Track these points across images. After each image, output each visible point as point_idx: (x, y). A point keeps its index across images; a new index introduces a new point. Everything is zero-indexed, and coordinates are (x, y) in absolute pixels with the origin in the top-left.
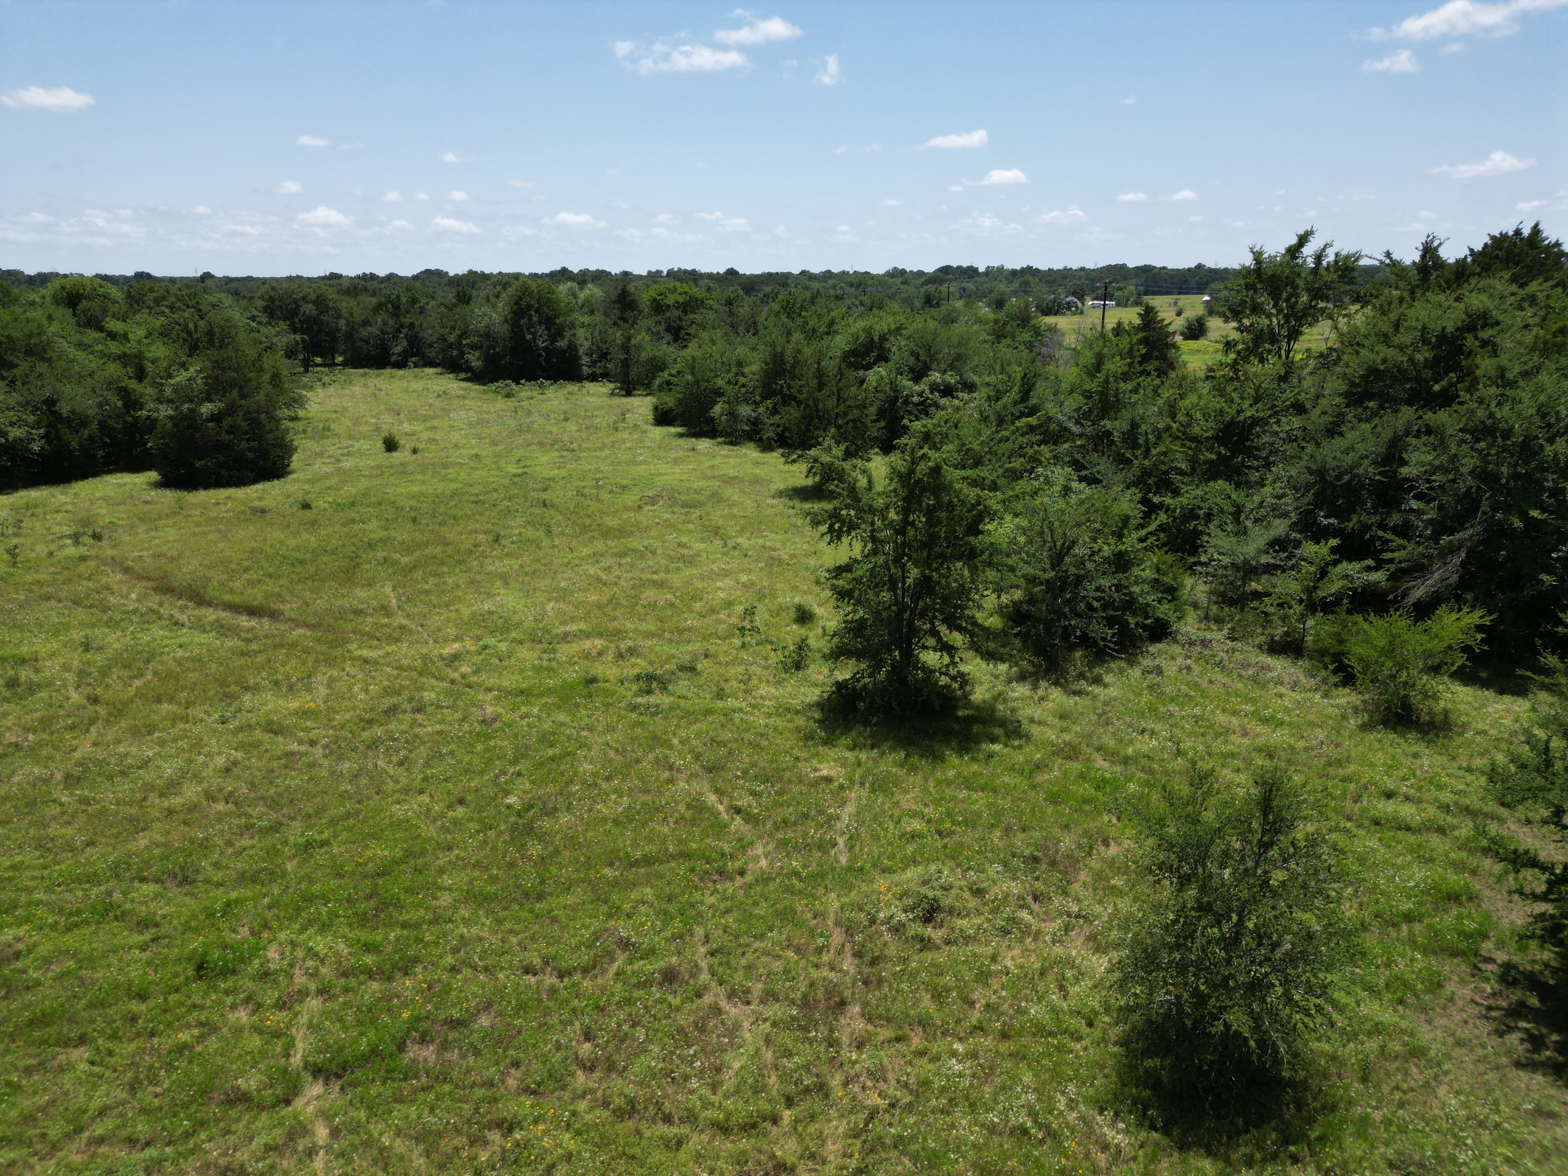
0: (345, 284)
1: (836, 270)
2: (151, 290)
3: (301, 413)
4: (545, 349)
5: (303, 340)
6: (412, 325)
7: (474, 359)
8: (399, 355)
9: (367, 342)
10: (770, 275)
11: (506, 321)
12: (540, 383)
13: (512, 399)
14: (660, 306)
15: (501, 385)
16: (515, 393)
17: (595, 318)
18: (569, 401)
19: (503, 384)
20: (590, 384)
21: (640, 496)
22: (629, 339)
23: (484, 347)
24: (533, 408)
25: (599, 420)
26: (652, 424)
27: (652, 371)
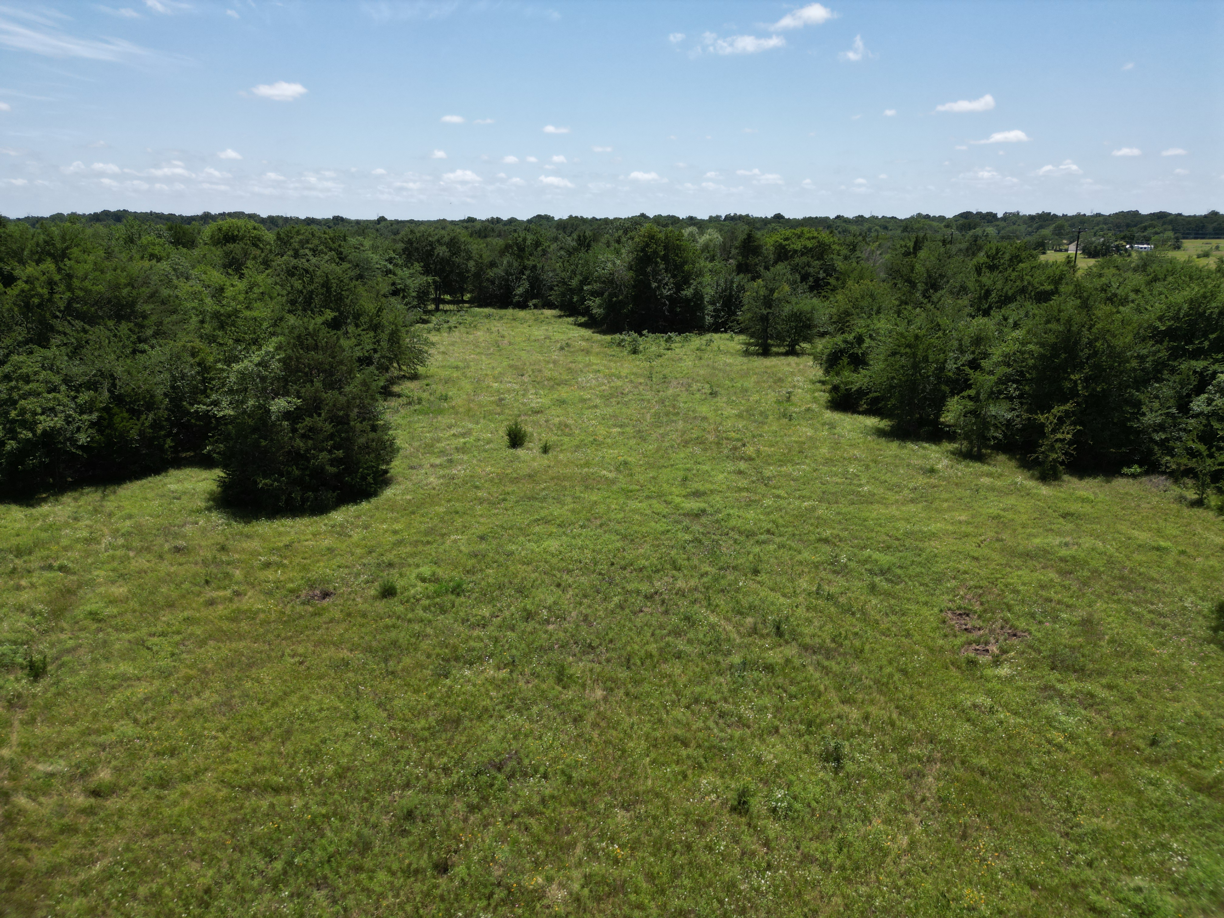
0: (478, 226)
2: (298, 233)
3: (421, 369)
4: (670, 298)
5: (435, 282)
6: (535, 267)
7: (596, 306)
8: (521, 296)
9: (493, 283)
10: (810, 218)
11: (630, 268)
12: (666, 336)
13: (640, 356)
14: (786, 252)
15: (626, 338)
16: (641, 348)
17: (717, 264)
18: (703, 361)
19: (628, 337)
20: (716, 336)
21: (936, 610)
22: (772, 291)
23: (606, 294)
24: (666, 371)
25: (756, 397)
26: (827, 408)
27: (796, 327)
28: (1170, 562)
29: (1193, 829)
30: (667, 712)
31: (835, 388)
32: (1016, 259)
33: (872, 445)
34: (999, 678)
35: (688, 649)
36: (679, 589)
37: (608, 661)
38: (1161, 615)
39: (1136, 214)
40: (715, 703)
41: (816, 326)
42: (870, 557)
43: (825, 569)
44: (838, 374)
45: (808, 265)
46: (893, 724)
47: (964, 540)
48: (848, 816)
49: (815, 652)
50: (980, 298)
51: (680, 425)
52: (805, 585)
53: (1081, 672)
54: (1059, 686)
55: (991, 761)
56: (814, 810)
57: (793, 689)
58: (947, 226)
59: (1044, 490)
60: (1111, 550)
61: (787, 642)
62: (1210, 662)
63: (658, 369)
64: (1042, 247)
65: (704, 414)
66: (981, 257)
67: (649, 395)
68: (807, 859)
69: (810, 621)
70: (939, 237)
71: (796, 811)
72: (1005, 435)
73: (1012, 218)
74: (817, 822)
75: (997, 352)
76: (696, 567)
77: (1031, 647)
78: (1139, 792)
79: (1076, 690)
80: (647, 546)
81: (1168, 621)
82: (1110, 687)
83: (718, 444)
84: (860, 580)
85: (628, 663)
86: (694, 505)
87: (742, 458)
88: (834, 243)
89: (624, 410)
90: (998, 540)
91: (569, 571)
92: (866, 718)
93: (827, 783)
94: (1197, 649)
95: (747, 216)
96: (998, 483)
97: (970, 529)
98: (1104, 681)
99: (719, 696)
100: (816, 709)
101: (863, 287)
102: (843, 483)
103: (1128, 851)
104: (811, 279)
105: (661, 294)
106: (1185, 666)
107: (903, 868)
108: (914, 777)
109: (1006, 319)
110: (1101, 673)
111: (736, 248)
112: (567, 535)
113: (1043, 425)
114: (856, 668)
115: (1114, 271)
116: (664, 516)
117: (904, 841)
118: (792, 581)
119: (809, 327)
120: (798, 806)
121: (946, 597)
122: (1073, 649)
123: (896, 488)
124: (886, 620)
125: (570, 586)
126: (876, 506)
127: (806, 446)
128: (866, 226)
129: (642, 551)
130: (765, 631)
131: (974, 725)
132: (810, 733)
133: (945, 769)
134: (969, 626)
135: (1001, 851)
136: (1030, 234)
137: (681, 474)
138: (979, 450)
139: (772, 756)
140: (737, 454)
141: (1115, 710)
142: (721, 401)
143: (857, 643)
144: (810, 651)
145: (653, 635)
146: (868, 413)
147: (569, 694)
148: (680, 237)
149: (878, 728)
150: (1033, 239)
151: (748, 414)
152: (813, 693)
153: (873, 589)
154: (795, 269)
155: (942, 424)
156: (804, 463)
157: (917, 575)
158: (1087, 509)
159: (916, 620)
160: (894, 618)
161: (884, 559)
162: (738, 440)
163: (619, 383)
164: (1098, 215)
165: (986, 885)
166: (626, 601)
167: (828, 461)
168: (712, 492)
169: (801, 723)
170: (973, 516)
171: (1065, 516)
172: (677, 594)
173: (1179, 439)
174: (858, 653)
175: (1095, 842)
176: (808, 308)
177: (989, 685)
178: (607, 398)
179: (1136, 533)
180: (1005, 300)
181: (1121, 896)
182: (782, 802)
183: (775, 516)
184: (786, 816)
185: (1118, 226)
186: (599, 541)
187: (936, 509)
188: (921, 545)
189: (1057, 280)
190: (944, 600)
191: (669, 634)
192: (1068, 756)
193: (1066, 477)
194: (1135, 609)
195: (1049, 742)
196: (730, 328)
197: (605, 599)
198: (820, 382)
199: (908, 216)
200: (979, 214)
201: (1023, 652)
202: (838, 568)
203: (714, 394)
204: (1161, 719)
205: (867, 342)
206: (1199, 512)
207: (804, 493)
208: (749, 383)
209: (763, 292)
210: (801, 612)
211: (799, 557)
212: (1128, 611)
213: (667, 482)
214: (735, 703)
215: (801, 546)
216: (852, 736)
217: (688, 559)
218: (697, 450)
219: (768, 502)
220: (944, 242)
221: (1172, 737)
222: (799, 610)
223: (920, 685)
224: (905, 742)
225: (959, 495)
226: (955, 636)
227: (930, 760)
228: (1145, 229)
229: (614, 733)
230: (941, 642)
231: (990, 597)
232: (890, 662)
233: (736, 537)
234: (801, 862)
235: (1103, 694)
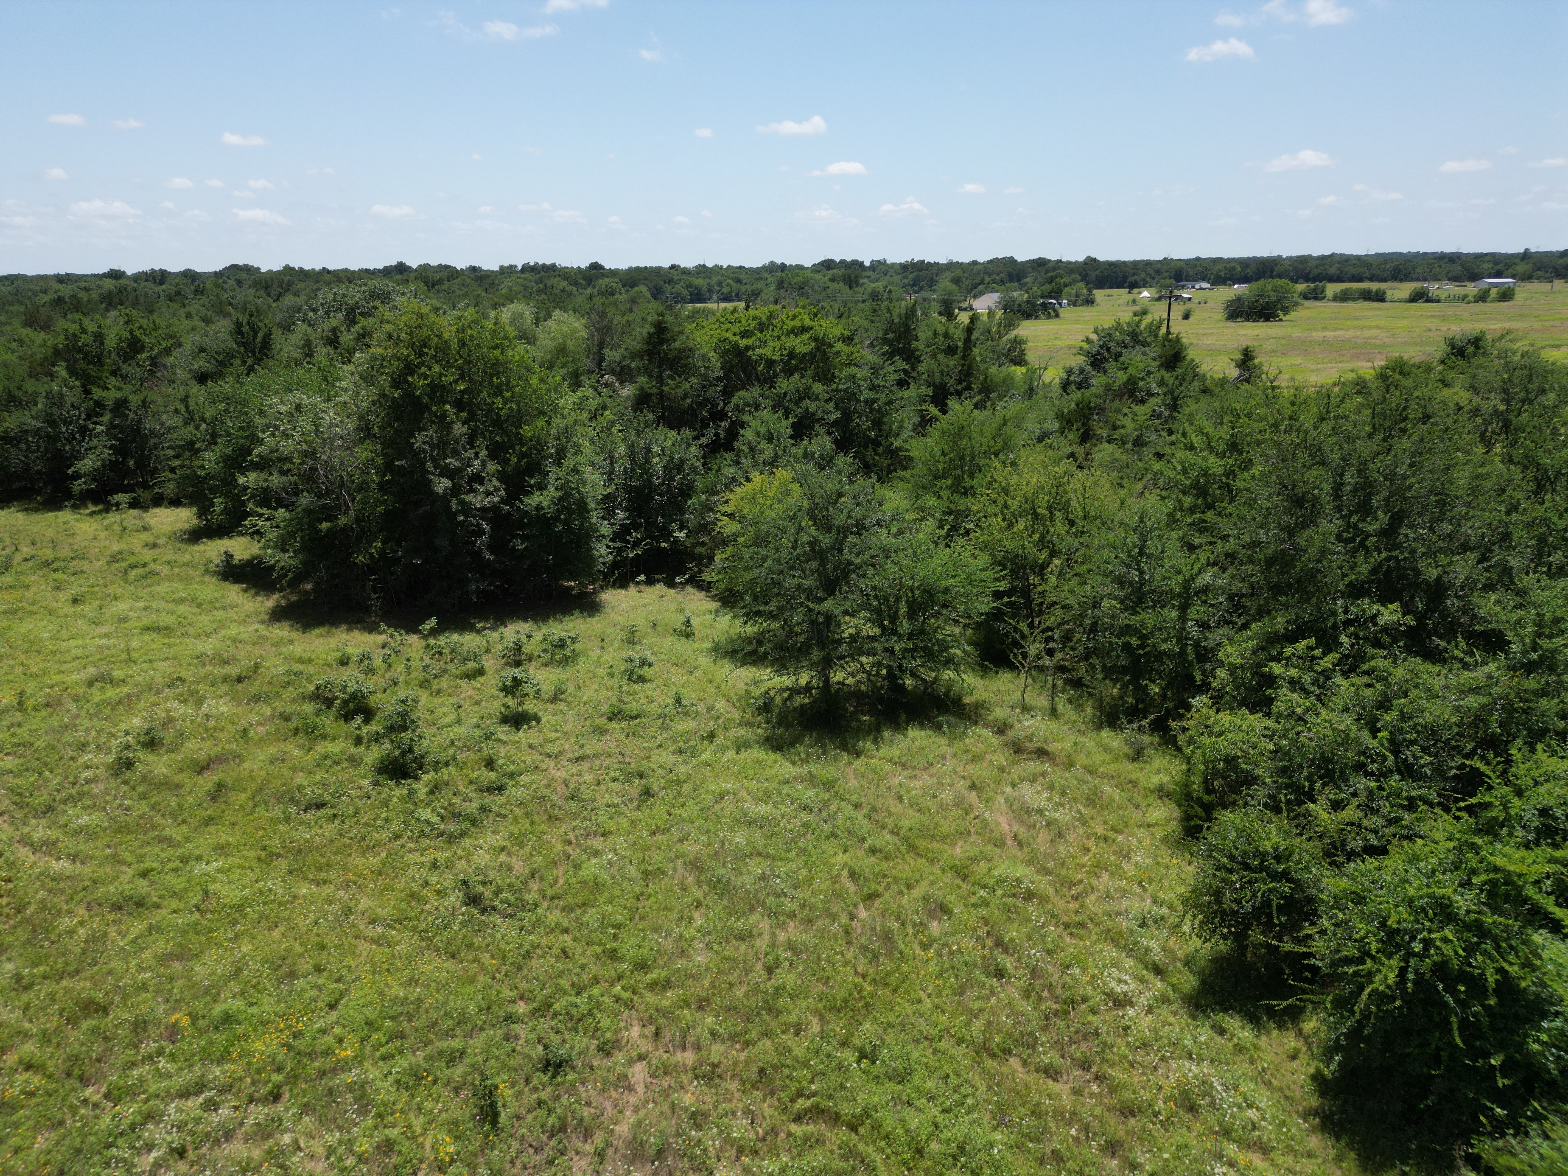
4: (492, 513)
14: (750, 365)
39: (1011, 261)
73: (881, 267)
105: (466, 509)
164: (974, 262)
200: (843, 262)
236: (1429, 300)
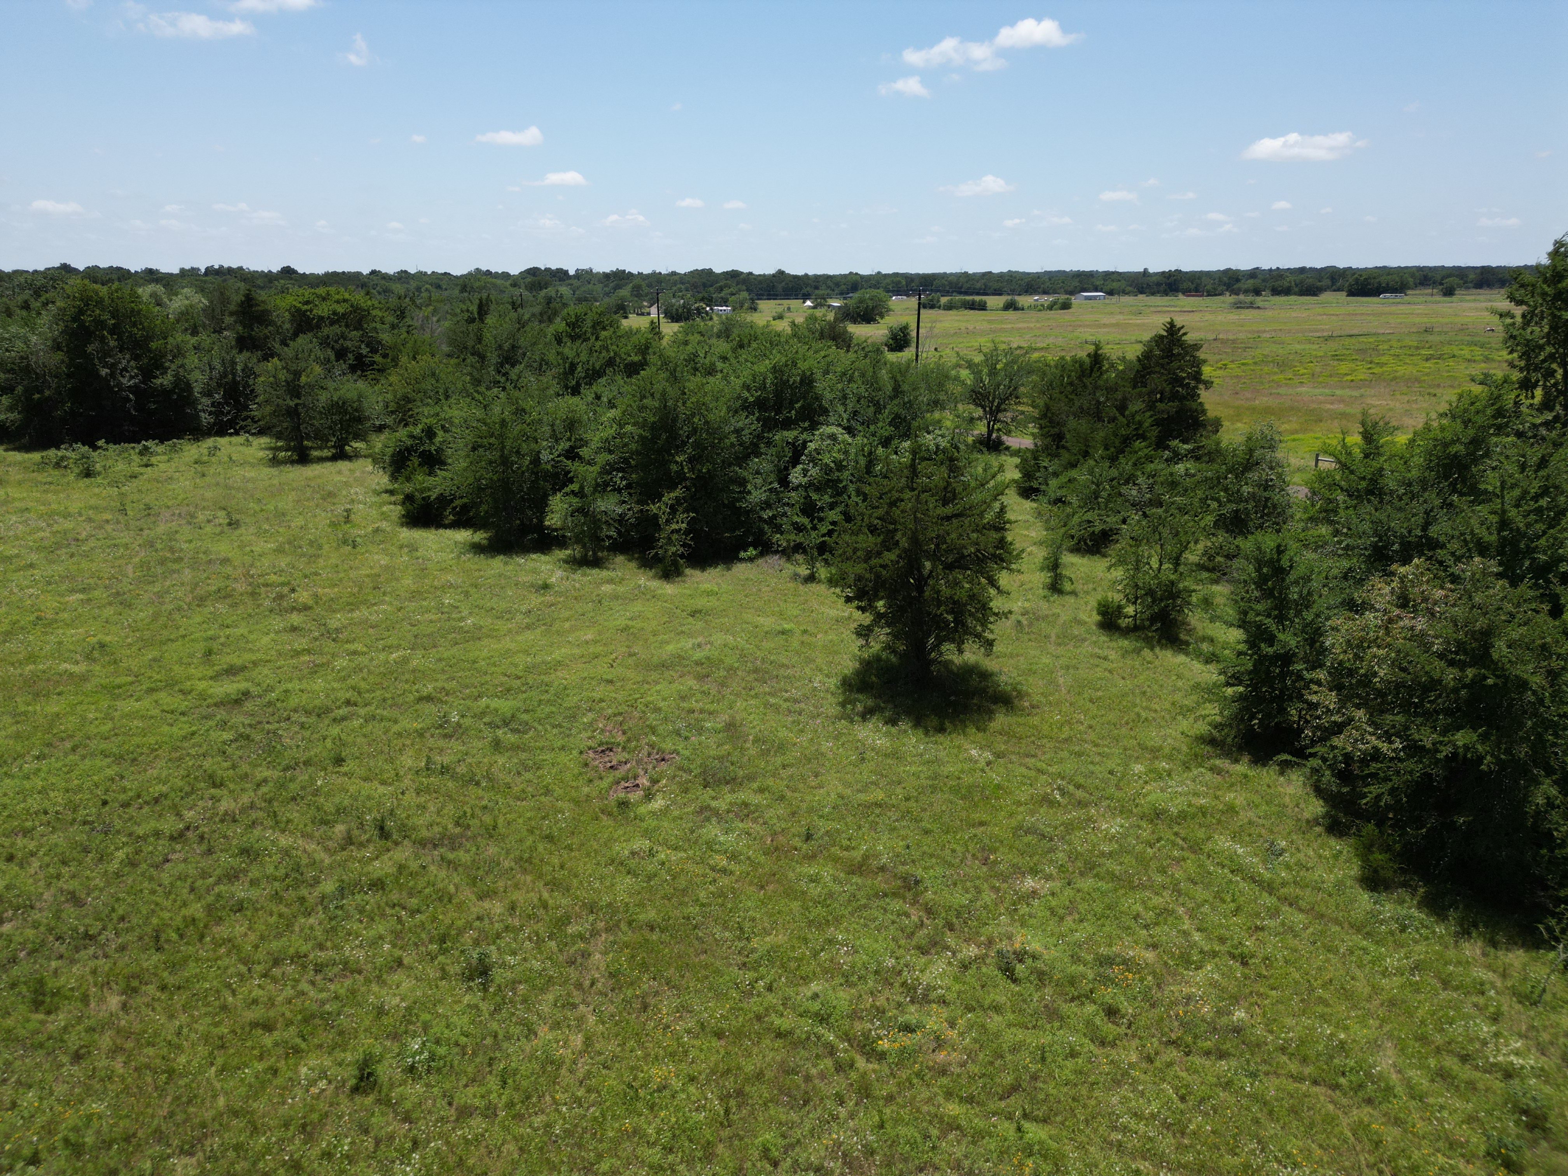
1: (412, 271)
4: (134, 389)
7: (3, 410)
10: (335, 274)
11: (57, 347)
12: (139, 447)
13: (99, 480)
14: (309, 321)
15: (68, 454)
16: (98, 467)
17: (205, 338)
18: (207, 479)
19: (73, 453)
20: (223, 441)
21: (575, 753)
22: (297, 374)
23: (20, 389)
24: (149, 499)
25: (299, 521)
26: (402, 525)
27: (341, 421)
28: (795, 644)
29: (852, 914)
30: (234, 993)
31: (409, 498)
32: (598, 326)
33: (469, 565)
34: (654, 813)
35: (254, 893)
36: (226, 813)
37: (122, 948)
38: (796, 701)
39: (709, 272)
40: (305, 956)
41: (368, 418)
42: (488, 707)
43: (432, 736)
44: (408, 479)
45: (343, 337)
46: (545, 906)
47: (595, 661)
48: (508, 1037)
49: (435, 846)
50: (565, 373)
51: (187, 575)
52: (409, 763)
53: (732, 782)
54: (714, 804)
55: (659, 912)
56: (464, 1048)
57: (414, 902)
58: (514, 285)
59: (669, 589)
60: (742, 643)
61: (397, 844)
62: (844, 739)
63: (136, 497)
64: (622, 310)
65: (223, 555)
66: (559, 325)
67: (125, 537)
68: (465, 1113)
69: (423, 807)
70: (506, 297)
71: (440, 1058)
72: (619, 533)
73: (584, 276)
74: (471, 1061)
75: (595, 437)
76: (246, 775)
77: (681, 768)
78: (804, 893)
79: (731, 803)
80: (161, 763)
81: (803, 705)
82: (761, 790)
83: (253, 594)
84: (479, 738)
85: (157, 942)
86: (230, 687)
87: (293, 609)
88: (374, 308)
89: (84, 565)
90: (631, 655)
91: (27, 832)
92: (513, 908)
93: (476, 1007)
94: (831, 729)
95: (241, 268)
96: (621, 589)
97: (599, 649)
98: (755, 786)
99: (310, 945)
100: (448, 916)
101: (422, 363)
102: (440, 620)
103: (801, 960)
104: (350, 356)
105: (119, 384)
106: (823, 749)
107: (580, 1074)
108: (579, 960)
109: (598, 397)
110: (751, 778)
111: (231, 314)
112: (12, 777)
113: (656, 517)
114: (492, 850)
115: (698, 337)
116: (183, 714)
117: (578, 1040)
118: (391, 761)
119: (359, 420)
120: (442, 1051)
121: (584, 735)
122: (720, 758)
123: (506, 615)
124: (518, 780)
125: (33, 854)
126: (485, 642)
127: (382, 579)
128: (413, 284)
129: (152, 772)
130: (364, 837)
131: (636, 876)
132: (444, 951)
133: (612, 938)
134: (614, 763)
135: (684, 1009)
136: (607, 294)
137: (201, 646)
138: (595, 553)
139: (398, 999)
140: (285, 604)
141: (771, 813)
142: (246, 533)
143: (488, 819)
144: (430, 846)
145: (192, 890)
146: (456, 525)
147: (61, 1019)
148: (135, 297)
149: (529, 916)
150: (611, 300)
151: (292, 545)
152: (440, 899)
153: (497, 745)
154: (325, 343)
155: (548, 528)
156: (383, 602)
157: (548, 716)
158: (712, 602)
159: (554, 771)
160: (528, 775)
161: (505, 706)
162: (283, 584)
163: (68, 525)
164: (674, 274)
165: (672, 1055)
166: (138, 852)
167: (415, 595)
168: (255, 664)
169: (431, 942)
170: (600, 633)
171: (693, 614)
172: (222, 821)
173: (785, 514)
174: (491, 832)
175: (772, 962)
176: (352, 395)
177: (644, 825)
178: (50, 550)
179: (761, 620)
180: (594, 375)
181: (802, 1009)
182: (421, 1053)
183: (354, 680)
184: (428, 1071)
185: (695, 286)
186: (73, 775)
187: (558, 632)
188: (546, 679)
189: (644, 349)
190: (583, 739)
191: (219, 881)
192: (734, 878)
193: (688, 571)
194: (772, 700)
195: (713, 869)
196: (242, 428)
197: (101, 859)
198: (386, 491)
199: (465, 272)
200: (548, 270)
201: (674, 777)
202: (449, 731)
203: (233, 524)
204: (811, 810)
205: (440, 436)
206: (813, 587)
207: (389, 642)
208: (286, 503)
209: (283, 375)
210: (410, 798)
211: (396, 728)
212: (767, 705)
213: (180, 661)
214: (335, 947)
215: (395, 713)
216: (498, 936)
217: (234, 767)
218: (222, 607)
219: (341, 663)
220: (514, 306)
221: (823, 826)
222: (407, 797)
223: (569, 848)
224: (564, 921)
225: (580, 611)
226: (601, 778)
227: (595, 933)
228: (721, 289)
229: (150, 1051)
230: (586, 790)
231: (631, 723)
232: (531, 831)
233: (304, 719)
234: (457, 1120)
235: (755, 799)
236: (1016, 309)
